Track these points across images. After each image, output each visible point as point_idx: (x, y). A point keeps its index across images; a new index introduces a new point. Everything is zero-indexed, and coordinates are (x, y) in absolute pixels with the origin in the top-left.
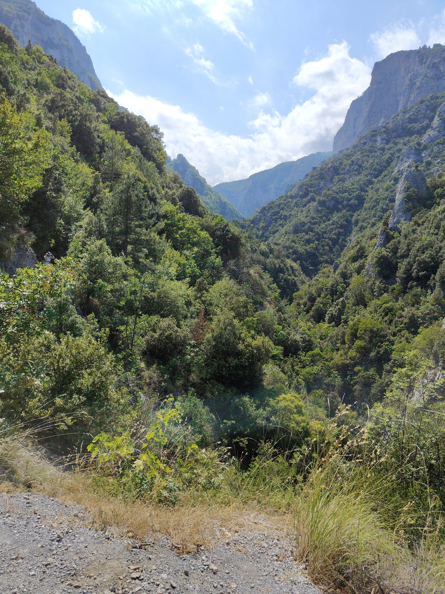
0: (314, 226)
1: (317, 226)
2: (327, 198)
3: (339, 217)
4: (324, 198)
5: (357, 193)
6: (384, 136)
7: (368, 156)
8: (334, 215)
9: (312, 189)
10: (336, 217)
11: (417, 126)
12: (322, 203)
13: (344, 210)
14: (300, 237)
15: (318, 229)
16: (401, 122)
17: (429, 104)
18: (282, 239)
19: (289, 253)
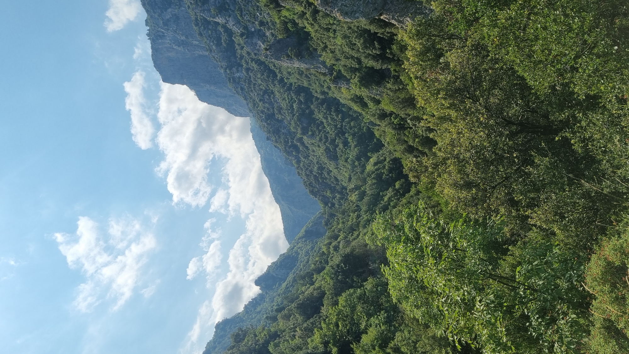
0: (329, 138)
1: (329, 136)
2: (298, 126)
3: (319, 112)
4: (299, 129)
5: (293, 95)
6: (234, 69)
7: (255, 84)
8: (317, 118)
9: (290, 141)
10: (319, 116)
11: (224, 37)
12: (305, 131)
13: (312, 106)
14: (341, 153)
15: (332, 133)
16: (220, 54)
17: (202, 27)
18: (344, 173)
19: (359, 164)
